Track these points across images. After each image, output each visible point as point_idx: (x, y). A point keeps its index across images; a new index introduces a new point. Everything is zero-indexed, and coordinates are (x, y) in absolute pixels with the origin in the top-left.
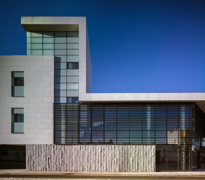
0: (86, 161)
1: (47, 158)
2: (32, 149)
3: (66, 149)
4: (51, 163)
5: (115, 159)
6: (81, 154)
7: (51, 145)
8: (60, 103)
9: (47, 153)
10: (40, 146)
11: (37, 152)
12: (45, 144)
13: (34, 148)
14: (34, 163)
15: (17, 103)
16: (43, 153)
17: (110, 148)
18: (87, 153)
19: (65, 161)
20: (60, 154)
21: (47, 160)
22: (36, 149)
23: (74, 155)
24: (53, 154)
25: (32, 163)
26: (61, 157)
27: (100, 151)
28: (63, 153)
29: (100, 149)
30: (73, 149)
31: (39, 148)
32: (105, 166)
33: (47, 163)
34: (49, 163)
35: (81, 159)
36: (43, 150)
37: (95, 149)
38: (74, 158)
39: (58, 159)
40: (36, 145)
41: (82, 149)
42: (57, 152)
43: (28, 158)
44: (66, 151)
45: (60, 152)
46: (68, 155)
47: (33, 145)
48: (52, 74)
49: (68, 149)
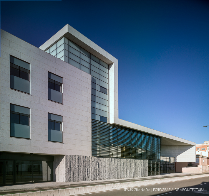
0: (115, 171)
1: (87, 169)
2: (72, 160)
3: (101, 161)
4: (90, 173)
5: (131, 169)
6: (112, 165)
7: (90, 157)
8: (96, 119)
9: (86, 164)
10: (79, 157)
11: (77, 163)
12: (84, 155)
13: (74, 159)
14: (73, 174)
15: (55, 108)
16: (82, 164)
17: (128, 161)
18: (115, 164)
19: (101, 172)
20: (97, 165)
21: (87, 171)
22: (76, 160)
23: (107, 166)
24: (91, 165)
25: (72, 174)
26: (98, 167)
27: (123, 163)
28: (99, 164)
29: (123, 162)
30: (106, 161)
31: (78, 160)
32: (126, 174)
33: (87, 173)
34: (88, 173)
35: (112, 169)
36: (82, 161)
37: (120, 161)
38: (107, 168)
39: (95, 169)
40: (76, 156)
41: (112, 161)
42: (94, 163)
43: (68, 169)
44: (101, 162)
45: (97, 164)
46: (103, 166)
47: (73, 156)
48: (90, 91)
49: (103, 160)
